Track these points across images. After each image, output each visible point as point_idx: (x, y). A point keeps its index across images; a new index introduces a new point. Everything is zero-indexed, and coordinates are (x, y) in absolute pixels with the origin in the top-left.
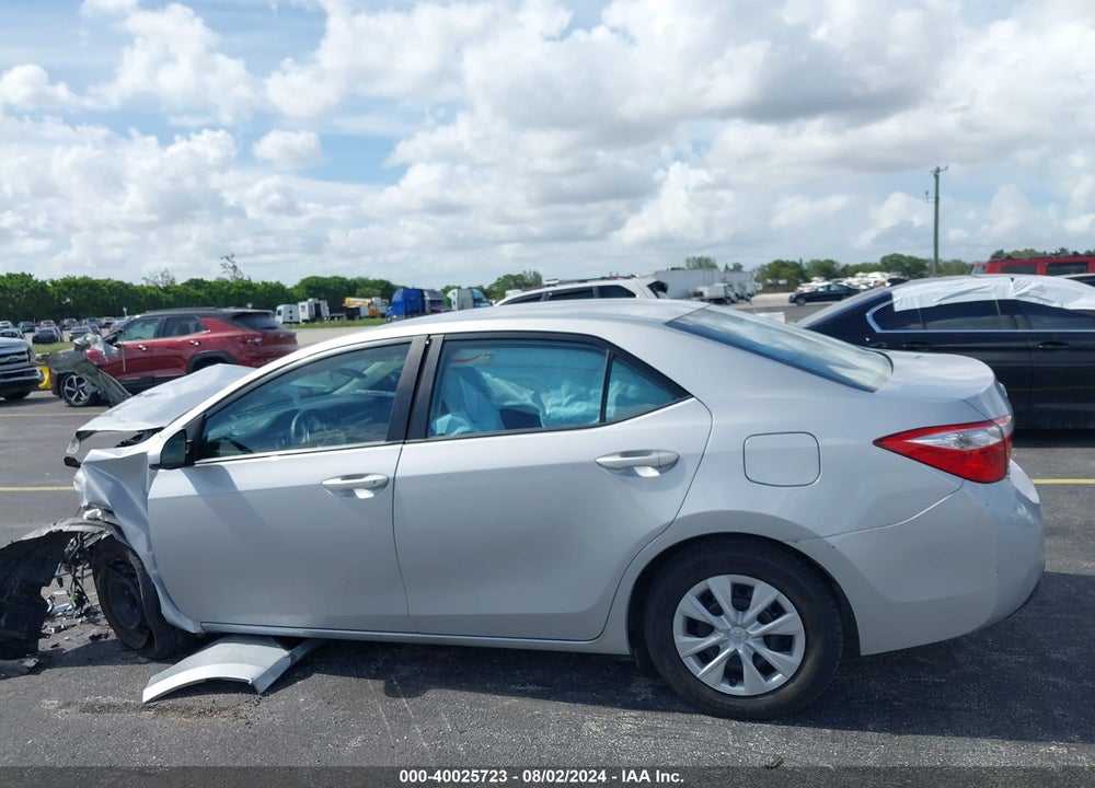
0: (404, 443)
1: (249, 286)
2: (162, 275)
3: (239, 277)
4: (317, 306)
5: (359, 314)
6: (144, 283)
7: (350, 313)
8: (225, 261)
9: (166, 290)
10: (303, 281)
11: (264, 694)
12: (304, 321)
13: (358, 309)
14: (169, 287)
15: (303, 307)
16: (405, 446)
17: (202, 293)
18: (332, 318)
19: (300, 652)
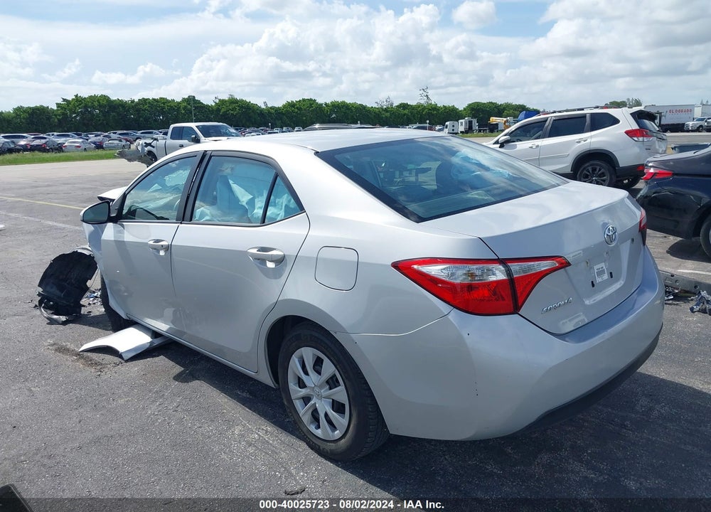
0: (181, 223)
1: (435, 108)
2: (387, 101)
3: (430, 102)
4: (470, 123)
5: (497, 128)
6: (375, 105)
7: (491, 127)
8: (422, 92)
9: (386, 110)
10: (470, 105)
11: (127, 361)
12: (461, 132)
13: (497, 124)
14: (388, 108)
15: (462, 123)
16: (181, 225)
17: (406, 111)
18: (480, 131)
19: (158, 341)
